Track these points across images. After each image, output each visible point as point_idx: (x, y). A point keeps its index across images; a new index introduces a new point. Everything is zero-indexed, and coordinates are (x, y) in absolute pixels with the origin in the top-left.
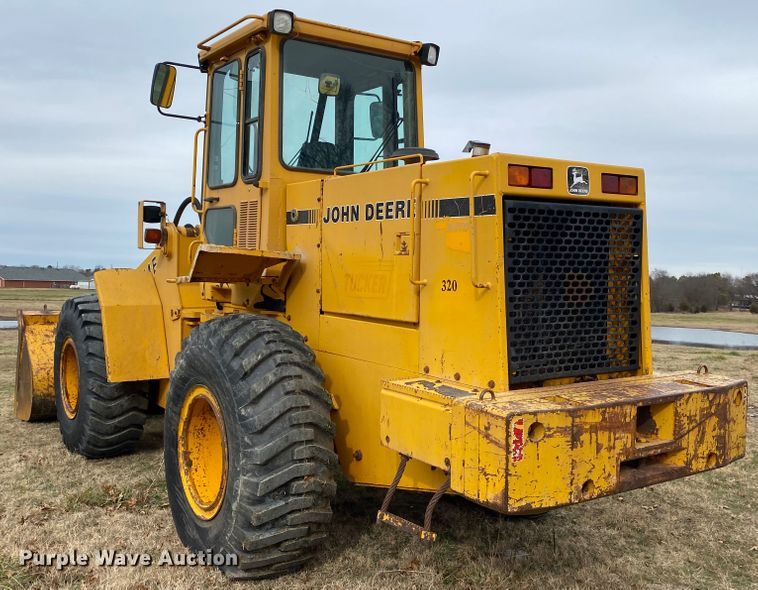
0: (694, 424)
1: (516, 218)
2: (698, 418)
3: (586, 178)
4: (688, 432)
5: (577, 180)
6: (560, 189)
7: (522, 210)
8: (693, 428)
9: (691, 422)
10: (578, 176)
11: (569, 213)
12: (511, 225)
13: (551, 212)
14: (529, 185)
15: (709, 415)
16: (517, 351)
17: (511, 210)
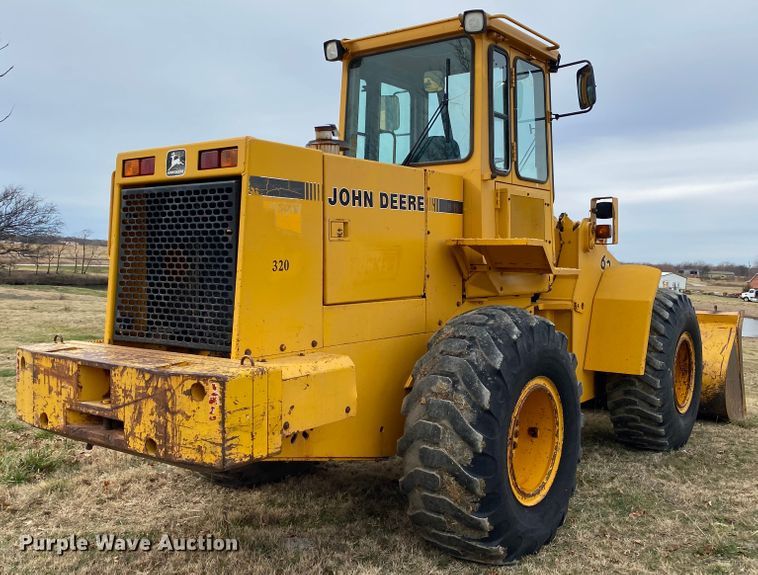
0: (129, 400)
1: (128, 203)
2: (133, 394)
3: (183, 159)
4: (124, 405)
5: (174, 163)
6: (161, 173)
7: (132, 196)
8: (129, 404)
9: (126, 396)
10: (176, 158)
11: (167, 194)
12: (125, 209)
13: (152, 195)
14: (140, 175)
15: (146, 397)
16: (122, 314)
17: (125, 197)
